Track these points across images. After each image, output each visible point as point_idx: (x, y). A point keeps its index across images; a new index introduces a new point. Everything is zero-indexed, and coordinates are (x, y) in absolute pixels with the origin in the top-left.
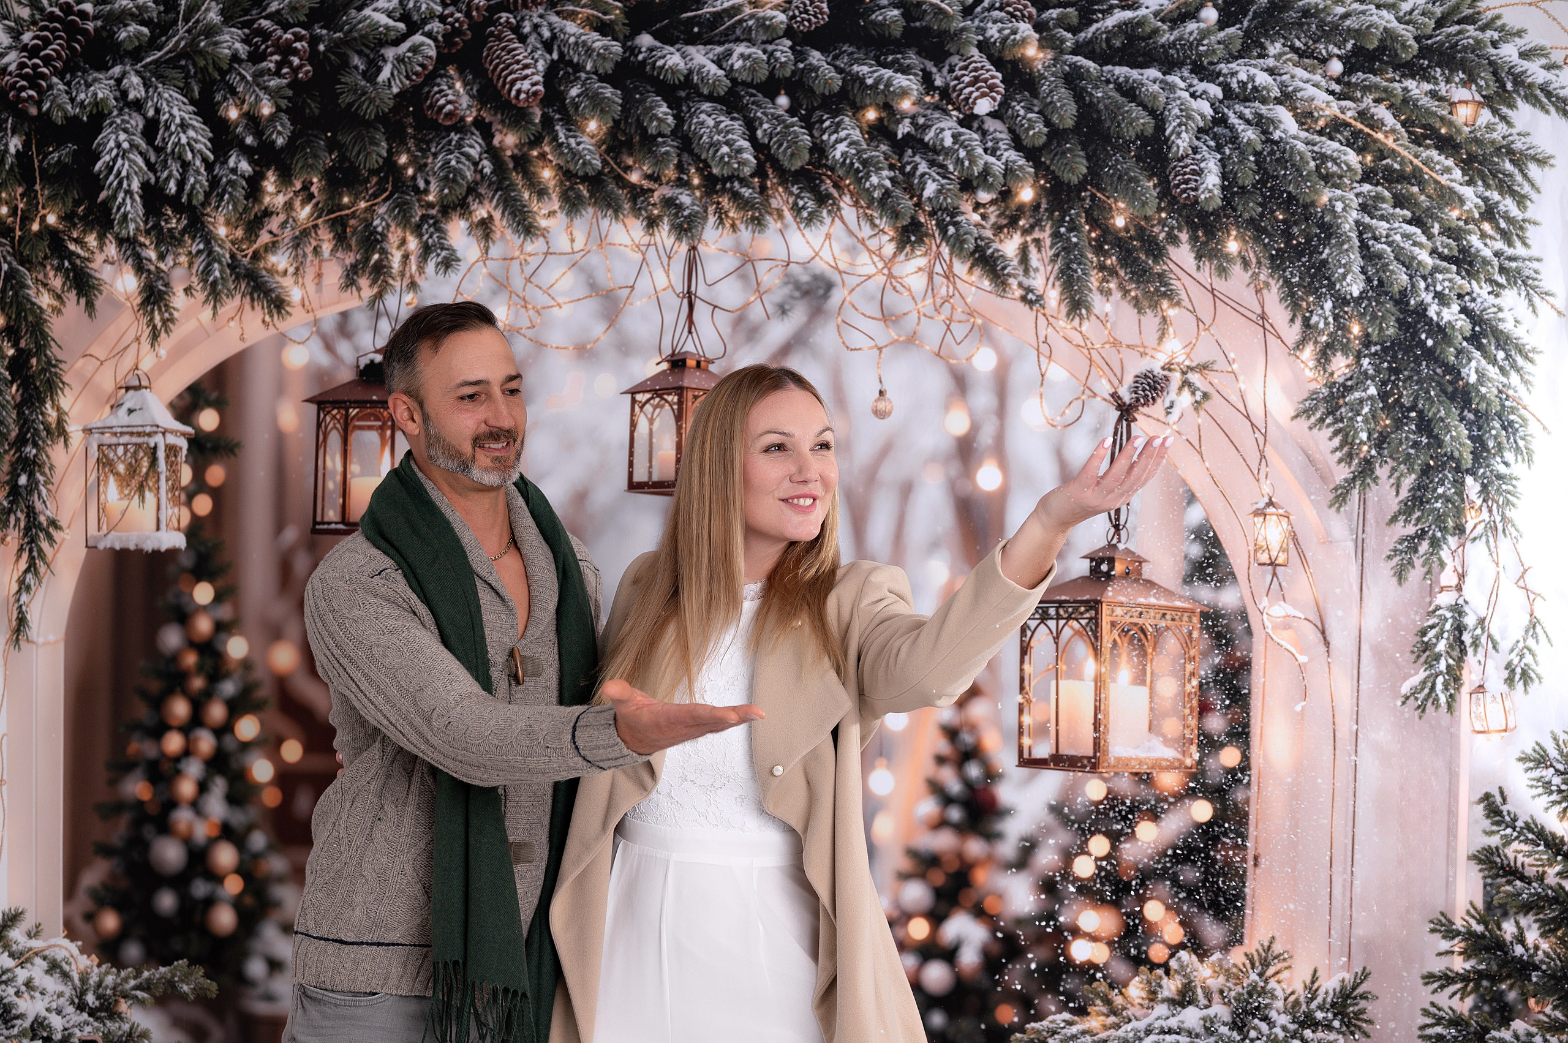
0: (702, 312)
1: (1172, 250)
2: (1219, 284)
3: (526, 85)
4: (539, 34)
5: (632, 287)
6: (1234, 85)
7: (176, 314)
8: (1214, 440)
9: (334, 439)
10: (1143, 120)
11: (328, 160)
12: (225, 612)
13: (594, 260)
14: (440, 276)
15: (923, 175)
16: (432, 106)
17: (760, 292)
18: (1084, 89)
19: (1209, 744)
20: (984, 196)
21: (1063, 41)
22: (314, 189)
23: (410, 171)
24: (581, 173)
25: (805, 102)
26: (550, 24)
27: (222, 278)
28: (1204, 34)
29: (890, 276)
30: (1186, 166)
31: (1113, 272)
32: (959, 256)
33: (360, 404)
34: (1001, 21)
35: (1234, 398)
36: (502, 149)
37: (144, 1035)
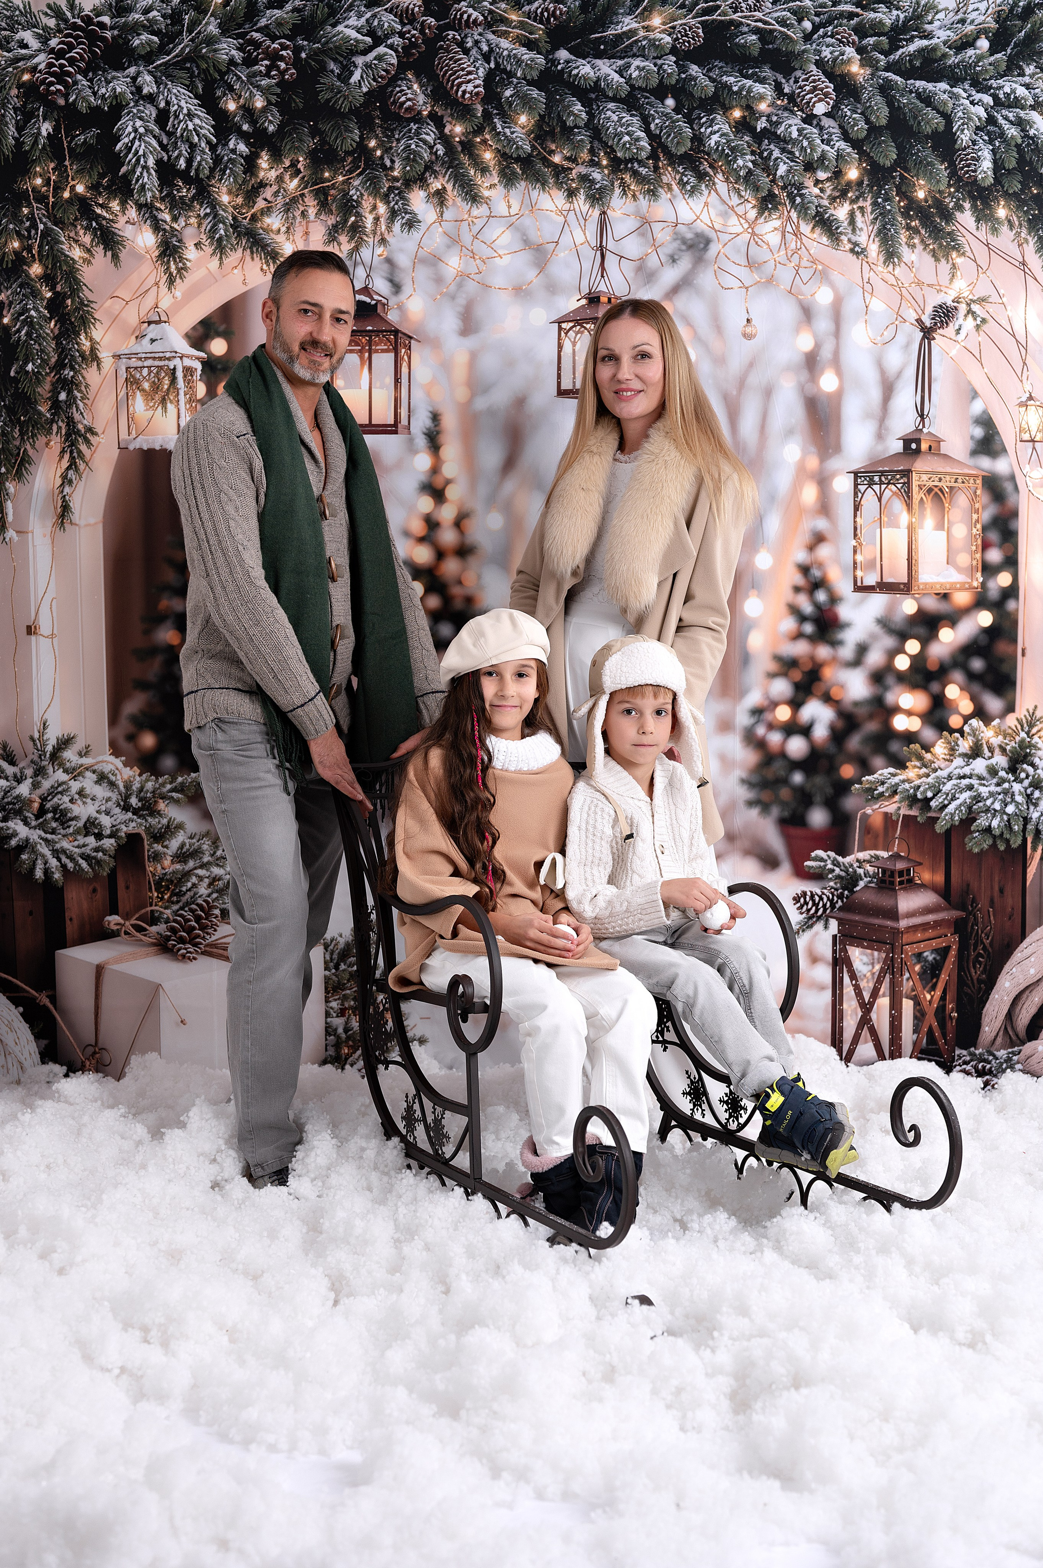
0: (611, 261)
1: (958, 214)
2: (992, 240)
3: (470, 87)
4: (479, 48)
5: (557, 242)
6: (1001, 96)
7: (188, 264)
8: (990, 354)
10: (938, 121)
11: (311, 143)
13: (527, 221)
14: (405, 234)
15: (777, 159)
16: (394, 102)
17: (655, 246)
18: (894, 97)
19: (988, 570)
20: (822, 175)
21: (878, 61)
22: (300, 166)
23: (379, 153)
24: (514, 155)
25: (687, 103)
26: (488, 41)
27: (226, 236)
28: (980, 58)
29: (753, 234)
30: (968, 154)
31: (916, 231)
32: (804, 219)
34: (832, 45)
35: (1004, 323)
36: (453, 137)
37: (180, 826)
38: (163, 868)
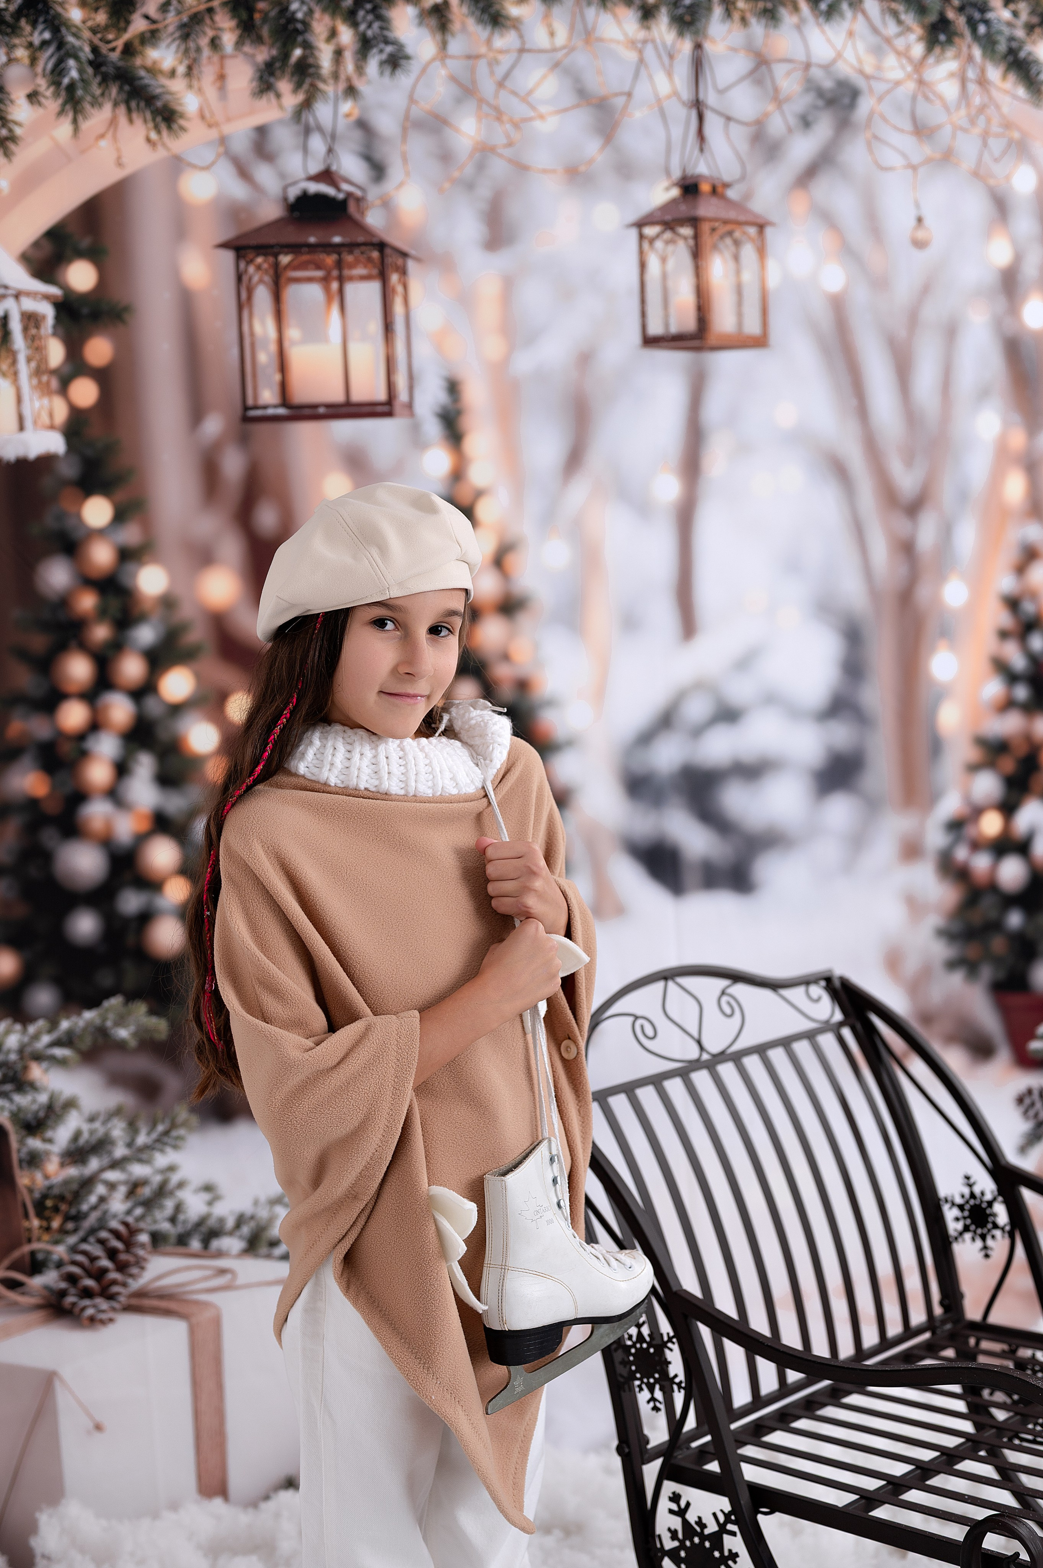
0: (713, 125)
5: (629, 95)
7: (18, 131)
9: (262, 295)
12: (130, 535)
13: (581, 59)
14: (386, 79)
17: (777, 99)
27: (82, 80)
29: (921, 82)
32: (991, 59)
33: (294, 248)
37: (71, 1104)
38: (47, 1177)
